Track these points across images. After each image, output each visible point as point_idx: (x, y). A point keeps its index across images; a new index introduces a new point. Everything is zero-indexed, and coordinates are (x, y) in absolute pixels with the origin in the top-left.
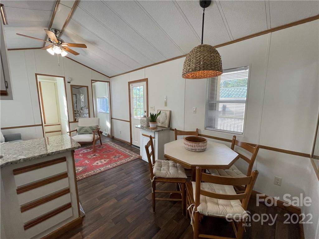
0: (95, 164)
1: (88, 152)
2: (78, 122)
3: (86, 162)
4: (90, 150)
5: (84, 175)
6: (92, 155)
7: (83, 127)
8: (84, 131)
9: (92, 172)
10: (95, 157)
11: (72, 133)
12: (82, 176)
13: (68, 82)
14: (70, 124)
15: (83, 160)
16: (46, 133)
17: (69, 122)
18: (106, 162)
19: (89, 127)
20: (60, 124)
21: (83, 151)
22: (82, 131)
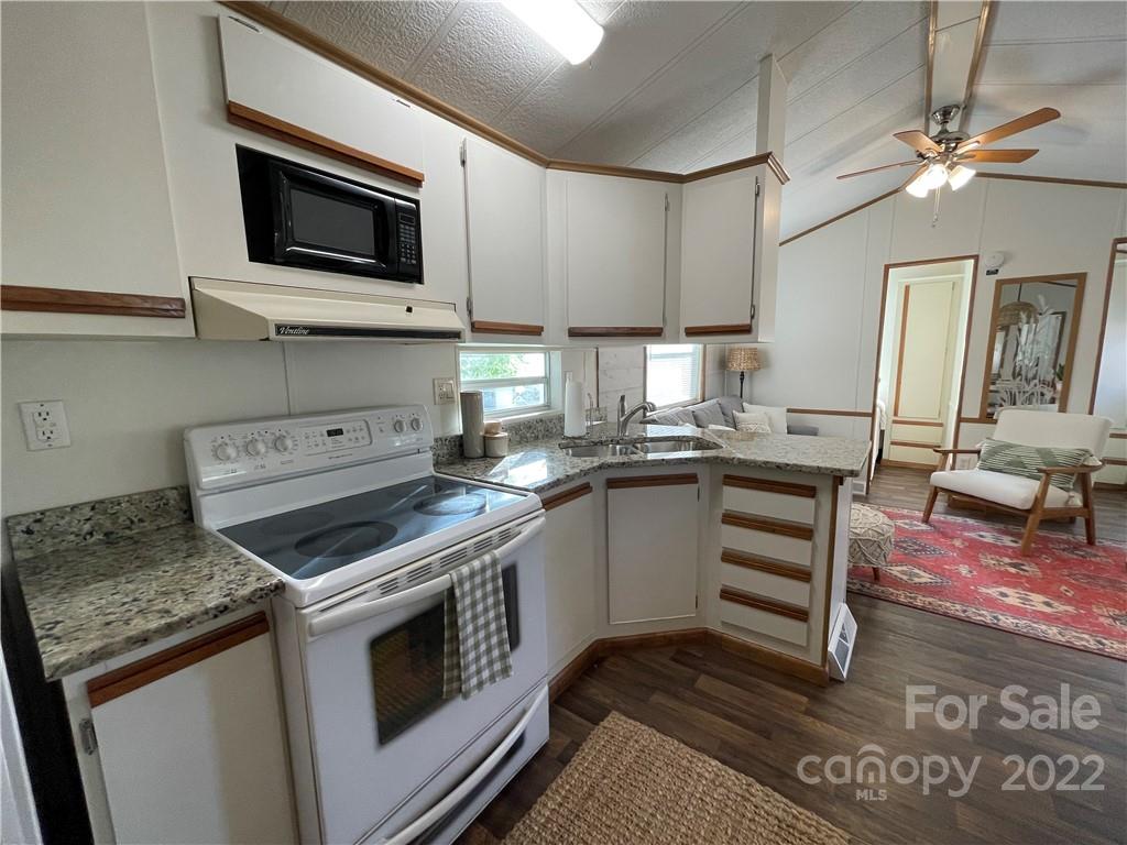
0: (993, 592)
1: (997, 546)
2: (995, 422)
3: (964, 570)
4: (1016, 542)
5: (920, 597)
6: (1007, 560)
7: (1009, 446)
8: (1009, 459)
9: (958, 607)
10: (1013, 570)
11: (963, 461)
12: (911, 598)
13: (989, 273)
14: (962, 424)
15: (954, 559)
16: (893, 443)
17: (960, 420)
18: (1048, 610)
19: (1039, 451)
20: (941, 425)
21: (982, 533)
22: (997, 461)
